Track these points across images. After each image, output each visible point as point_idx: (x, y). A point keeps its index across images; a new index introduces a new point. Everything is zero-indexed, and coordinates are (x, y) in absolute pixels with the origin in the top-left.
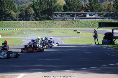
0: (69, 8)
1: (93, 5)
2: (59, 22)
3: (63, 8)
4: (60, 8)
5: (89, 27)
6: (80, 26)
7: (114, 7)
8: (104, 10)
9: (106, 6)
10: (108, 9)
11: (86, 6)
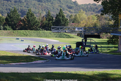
0: (10, 20)
1: (30, 18)
2: (2, 31)
3: (5, 20)
4: (3, 20)
5: (27, 36)
6: (20, 35)
7: (46, 20)
8: (38, 22)
9: (41, 19)
10: (42, 21)
11: (24, 19)
